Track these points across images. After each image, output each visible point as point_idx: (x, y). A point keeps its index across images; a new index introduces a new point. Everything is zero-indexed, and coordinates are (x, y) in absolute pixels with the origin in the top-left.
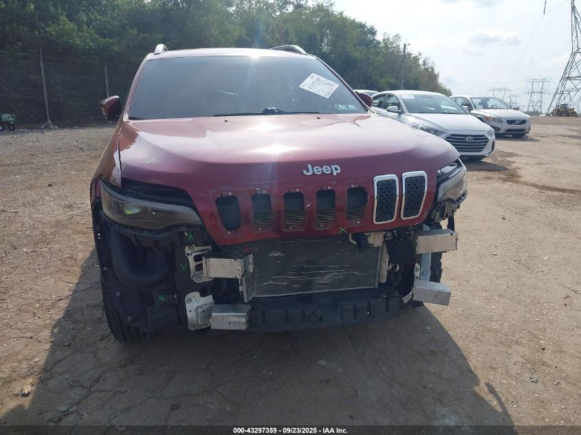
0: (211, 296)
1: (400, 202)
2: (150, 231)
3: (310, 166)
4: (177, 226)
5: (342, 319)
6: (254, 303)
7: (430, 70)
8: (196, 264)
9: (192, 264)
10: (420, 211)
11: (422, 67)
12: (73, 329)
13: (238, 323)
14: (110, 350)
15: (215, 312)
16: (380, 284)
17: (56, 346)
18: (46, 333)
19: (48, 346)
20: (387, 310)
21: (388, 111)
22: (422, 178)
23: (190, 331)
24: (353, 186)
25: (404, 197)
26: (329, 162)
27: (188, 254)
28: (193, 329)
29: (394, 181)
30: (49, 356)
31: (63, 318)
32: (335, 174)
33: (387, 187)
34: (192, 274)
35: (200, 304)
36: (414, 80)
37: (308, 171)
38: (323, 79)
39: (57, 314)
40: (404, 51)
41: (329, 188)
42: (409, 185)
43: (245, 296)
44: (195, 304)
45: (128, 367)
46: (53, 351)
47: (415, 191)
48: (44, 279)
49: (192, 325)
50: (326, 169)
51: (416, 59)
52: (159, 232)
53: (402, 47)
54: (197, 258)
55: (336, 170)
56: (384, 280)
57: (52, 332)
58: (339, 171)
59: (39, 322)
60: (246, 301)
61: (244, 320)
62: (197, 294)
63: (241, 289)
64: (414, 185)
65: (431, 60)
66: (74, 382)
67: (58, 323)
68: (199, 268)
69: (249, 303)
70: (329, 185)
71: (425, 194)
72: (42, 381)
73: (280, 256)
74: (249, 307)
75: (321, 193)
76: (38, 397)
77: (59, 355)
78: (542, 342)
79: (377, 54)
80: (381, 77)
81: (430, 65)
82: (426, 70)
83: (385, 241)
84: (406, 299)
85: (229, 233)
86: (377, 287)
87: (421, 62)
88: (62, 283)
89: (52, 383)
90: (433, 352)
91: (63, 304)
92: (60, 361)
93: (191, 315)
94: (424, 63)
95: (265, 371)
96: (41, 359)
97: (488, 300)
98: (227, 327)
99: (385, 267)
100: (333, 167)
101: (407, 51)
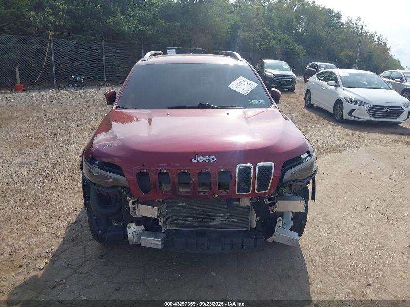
0: (143, 226)
1: (254, 182)
2: (104, 187)
3: (197, 156)
4: (117, 187)
5: (222, 249)
6: (168, 232)
7: (383, 45)
8: (133, 206)
9: (131, 206)
10: (269, 188)
11: (377, 43)
12: (78, 231)
13: (157, 244)
14: (93, 247)
15: (143, 236)
16: (251, 228)
17: (66, 240)
18: (62, 232)
19: (61, 240)
20: (255, 246)
21: (328, 84)
22: (270, 167)
23: (129, 245)
24: (222, 170)
25: (256, 178)
26: (209, 154)
27: (129, 200)
28: (131, 244)
29: (250, 169)
30: (60, 246)
31: (74, 223)
32: (211, 162)
33: (246, 172)
34: (131, 212)
35: (135, 230)
36: (369, 52)
37: (195, 159)
38: (247, 80)
39: (71, 220)
40: (362, 31)
41: (207, 171)
42: (261, 172)
43: (162, 228)
44: (133, 230)
45: (100, 259)
46: (63, 243)
47: (265, 176)
48: (71, 196)
49: (131, 242)
50: (206, 159)
51: (372, 36)
52: (108, 188)
53: (361, 27)
54: (134, 203)
55: (213, 159)
56: (254, 227)
57: (66, 231)
58: (214, 160)
59: (61, 223)
60: (163, 231)
61: (159, 243)
62: (134, 224)
63: (160, 223)
64: (265, 171)
65: (384, 38)
66: (69, 265)
67: (71, 225)
68: (134, 209)
69: (165, 232)
70: (207, 169)
71: (272, 177)
72: (52, 262)
73: (184, 206)
74: (164, 235)
75: (201, 174)
76: (47, 271)
77: (66, 246)
78: (371, 279)
79: (340, 33)
80: (342, 50)
81: (383, 41)
82: (380, 44)
83: (252, 202)
84: (270, 240)
85: (143, 194)
86: (250, 230)
87: (376, 39)
88: (79, 199)
89: (57, 264)
90: (289, 276)
91: (77, 214)
92: (65, 250)
93: (129, 236)
94: (379, 39)
95: (176, 274)
96: (55, 248)
97: (346, 242)
98: (150, 246)
99: (254, 219)
100: (211, 157)
101: (364, 31)
